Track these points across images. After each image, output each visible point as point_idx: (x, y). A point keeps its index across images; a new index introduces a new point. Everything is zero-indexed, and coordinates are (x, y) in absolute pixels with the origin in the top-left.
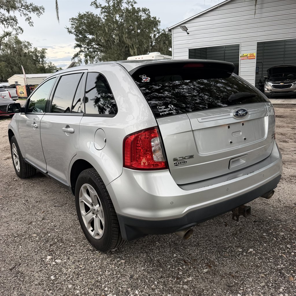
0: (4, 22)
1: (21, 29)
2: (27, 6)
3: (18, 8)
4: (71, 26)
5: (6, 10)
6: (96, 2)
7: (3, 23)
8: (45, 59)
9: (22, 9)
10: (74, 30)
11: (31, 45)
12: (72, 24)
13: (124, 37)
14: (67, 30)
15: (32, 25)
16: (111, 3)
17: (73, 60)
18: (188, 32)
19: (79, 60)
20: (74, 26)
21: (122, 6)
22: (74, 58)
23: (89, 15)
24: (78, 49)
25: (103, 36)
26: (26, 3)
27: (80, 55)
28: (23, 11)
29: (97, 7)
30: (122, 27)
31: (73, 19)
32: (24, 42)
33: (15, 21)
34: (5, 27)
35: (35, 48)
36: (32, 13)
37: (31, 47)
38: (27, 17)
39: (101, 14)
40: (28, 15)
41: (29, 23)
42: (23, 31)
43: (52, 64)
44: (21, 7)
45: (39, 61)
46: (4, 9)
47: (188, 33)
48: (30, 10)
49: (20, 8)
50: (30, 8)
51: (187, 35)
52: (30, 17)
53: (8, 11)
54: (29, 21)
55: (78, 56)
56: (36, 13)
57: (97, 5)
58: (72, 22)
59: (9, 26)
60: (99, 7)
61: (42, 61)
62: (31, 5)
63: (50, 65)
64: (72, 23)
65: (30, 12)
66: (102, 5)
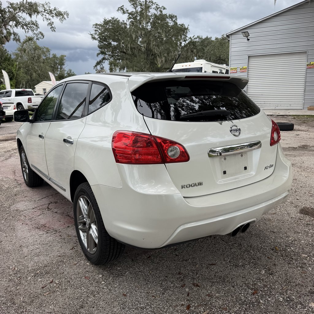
0: (25, 27)
1: (42, 34)
2: (51, 11)
3: (41, 12)
4: (94, 32)
5: (28, 14)
6: (123, 7)
7: (23, 28)
8: (63, 67)
9: (45, 14)
10: (98, 36)
11: (50, 52)
12: (96, 31)
13: (151, 44)
14: (91, 36)
15: (54, 30)
16: (138, 9)
17: (95, 68)
18: (248, 38)
19: (101, 68)
20: (97, 32)
21: (150, 12)
22: (96, 66)
23: (115, 21)
24: (101, 57)
25: (130, 43)
26: (50, 7)
27: (102, 63)
28: (46, 15)
29: (124, 13)
30: (149, 34)
31: (96, 25)
32: (43, 48)
33: (36, 26)
34: (26, 32)
35: (53, 54)
36: (55, 17)
37: (50, 53)
38: (49, 21)
39: (128, 20)
40: (51, 20)
41: (51, 28)
42: (43, 36)
43: (72, 72)
44: (45, 11)
45: (58, 68)
46: (27, 13)
47: (248, 40)
48: (53, 14)
49: (43, 12)
50: (53, 12)
51: (247, 41)
52: (53, 22)
53: (30, 15)
54: (51, 26)
55: (101, 64)
56: (59, 18)
57: (123, 10)
58: (95, 27)
59: (30, 30)
60: (126, 13)
61: (61, 68)
62: (55, 10)
63: (69, 72)
64: (96, 29)
65: (53, 16)
66: (129, 11)
